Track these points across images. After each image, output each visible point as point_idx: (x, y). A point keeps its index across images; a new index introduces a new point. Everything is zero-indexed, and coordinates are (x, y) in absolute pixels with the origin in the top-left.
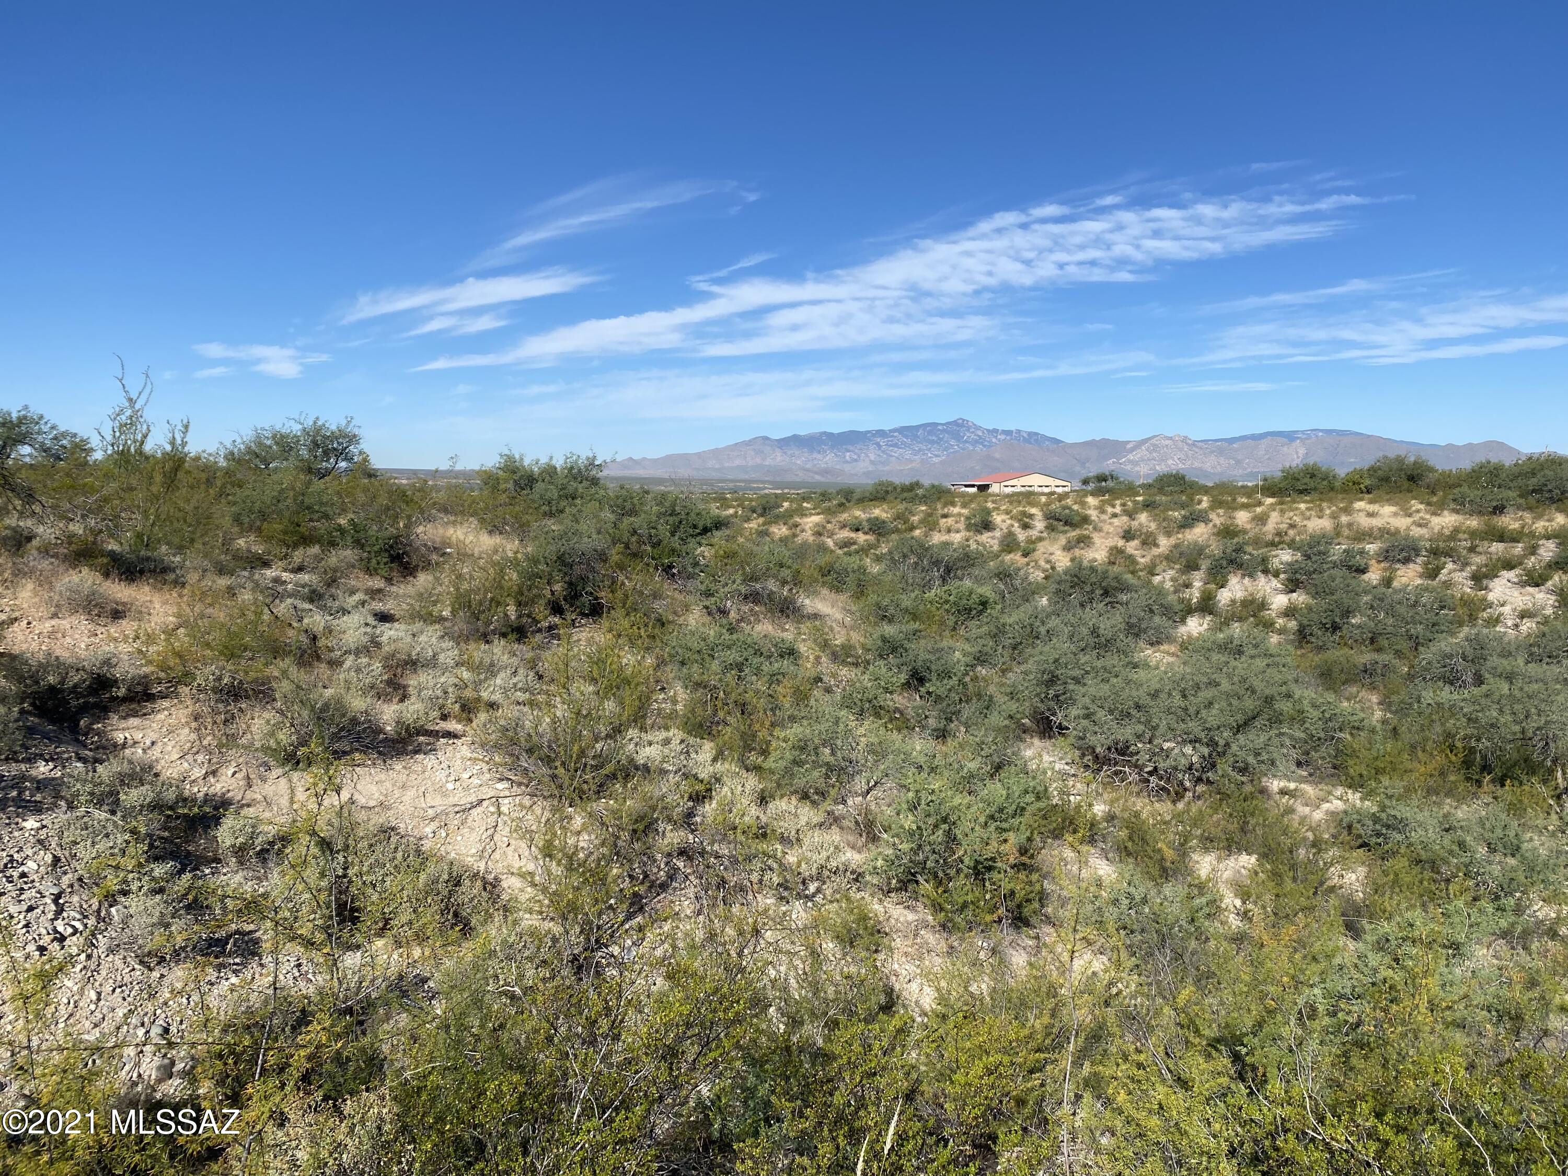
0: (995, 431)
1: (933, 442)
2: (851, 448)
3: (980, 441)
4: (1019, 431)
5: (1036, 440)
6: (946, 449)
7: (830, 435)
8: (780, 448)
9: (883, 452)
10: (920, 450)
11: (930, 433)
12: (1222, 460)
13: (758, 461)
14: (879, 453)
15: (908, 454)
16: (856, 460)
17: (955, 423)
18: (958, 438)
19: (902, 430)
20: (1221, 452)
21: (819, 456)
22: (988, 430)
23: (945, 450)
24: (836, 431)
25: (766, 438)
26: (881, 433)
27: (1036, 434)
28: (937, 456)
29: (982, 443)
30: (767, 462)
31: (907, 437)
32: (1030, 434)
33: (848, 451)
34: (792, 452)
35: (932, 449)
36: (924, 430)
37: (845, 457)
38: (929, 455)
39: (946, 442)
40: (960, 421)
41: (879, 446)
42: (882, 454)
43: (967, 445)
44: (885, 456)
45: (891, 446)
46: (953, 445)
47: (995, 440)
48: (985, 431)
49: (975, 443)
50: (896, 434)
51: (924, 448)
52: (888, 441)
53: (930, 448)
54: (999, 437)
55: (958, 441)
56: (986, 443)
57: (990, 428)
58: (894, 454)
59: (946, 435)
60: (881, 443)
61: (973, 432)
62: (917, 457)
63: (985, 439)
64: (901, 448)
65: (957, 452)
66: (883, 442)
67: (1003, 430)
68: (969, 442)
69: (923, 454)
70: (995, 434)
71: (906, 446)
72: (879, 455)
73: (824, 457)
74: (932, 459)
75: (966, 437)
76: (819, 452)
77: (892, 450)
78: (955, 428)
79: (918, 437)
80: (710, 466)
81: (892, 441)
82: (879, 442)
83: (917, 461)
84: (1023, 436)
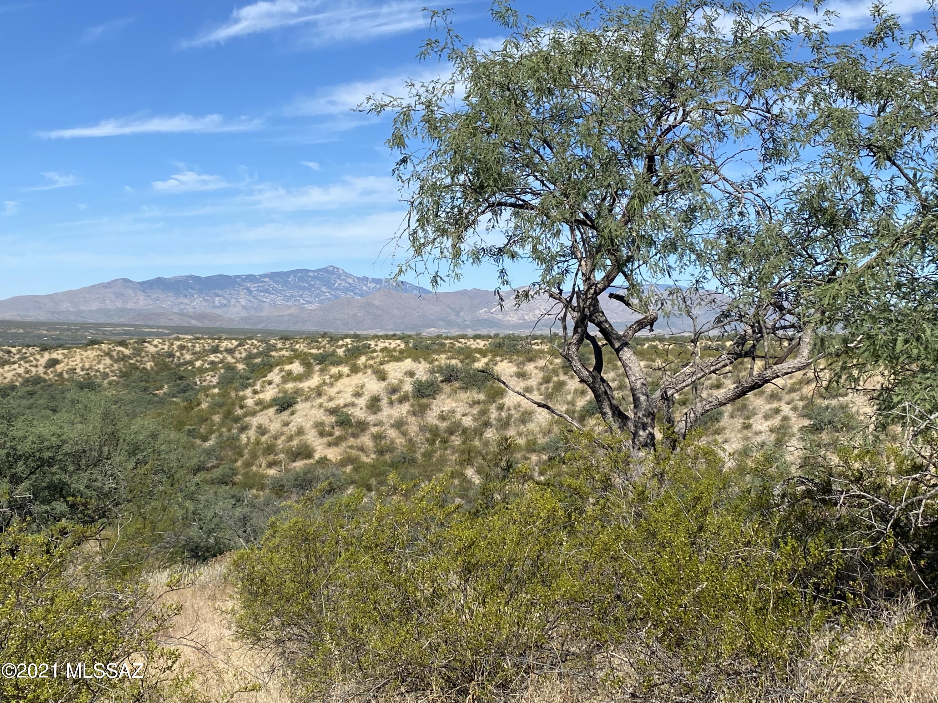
0: (366, 279)
1: (304, 289)
2: (220, 293)
3: (350, 288)
5: (405, 289)
6: (317, 296)
7: (197, 279)
8: (143, 291)
9: (254, 297)
10: (292, 296)
11: (301, 279)
13: (119, 304)
14: (250, 298)
15: (279, 300)
16: (225, 305)
17: (326, 270)
18: (330, 286)
19: (273, 276)
21: (186, 301)
22: (359, 278)
23: (316, 297)
24: (203, 275)
25: (126, 281)
26: (251, 278)
28: (308, 302)
29: (352, 291)
30: (130, 305)
31: (277, 282)
33: (218, 296)
34: (156, 295)
35: (304, 296)
36: (295, 276)
37: (214, 302)
38: (302, 301)
39: (317, 289)
40: (331, 269)
41: (250, 292)
42: (253, 300)
43: (338, 292)
44: (256, 301)
45: (262, 291)
46: (325, 292)
47: (365, 288)
48: (356, 279)
49: (345, 290)
50: (266, 280)
51: (296, 294)
52: (259, 286)
53: (302, 295)
54: (369, 285)
55: (330, 288)
56: (357, 291)
57: (361, 276)
58: (265, 300)
59: (318, 282)
60: (251, 289)
61: (344, 280)
62: (289, 304)
63: (355, 287)
64: (273, 294)
65: (329, 299)
66: (254, 287)
67: (373, 279)
68: (340, 290)
69: (295, 301)
70: (365, 283)
71: (277, 292)
72: (250, 301)
73: (192, 302)
74: (306, 306)
75: (336, 285)
76: (186, 296)
77: (263, 296)
78: (326, 275)
79: (289, 283)
80: (64, 310)
81: (263, 286)
82: (249, 288)
83: (289, 307)
84: (392, 285)
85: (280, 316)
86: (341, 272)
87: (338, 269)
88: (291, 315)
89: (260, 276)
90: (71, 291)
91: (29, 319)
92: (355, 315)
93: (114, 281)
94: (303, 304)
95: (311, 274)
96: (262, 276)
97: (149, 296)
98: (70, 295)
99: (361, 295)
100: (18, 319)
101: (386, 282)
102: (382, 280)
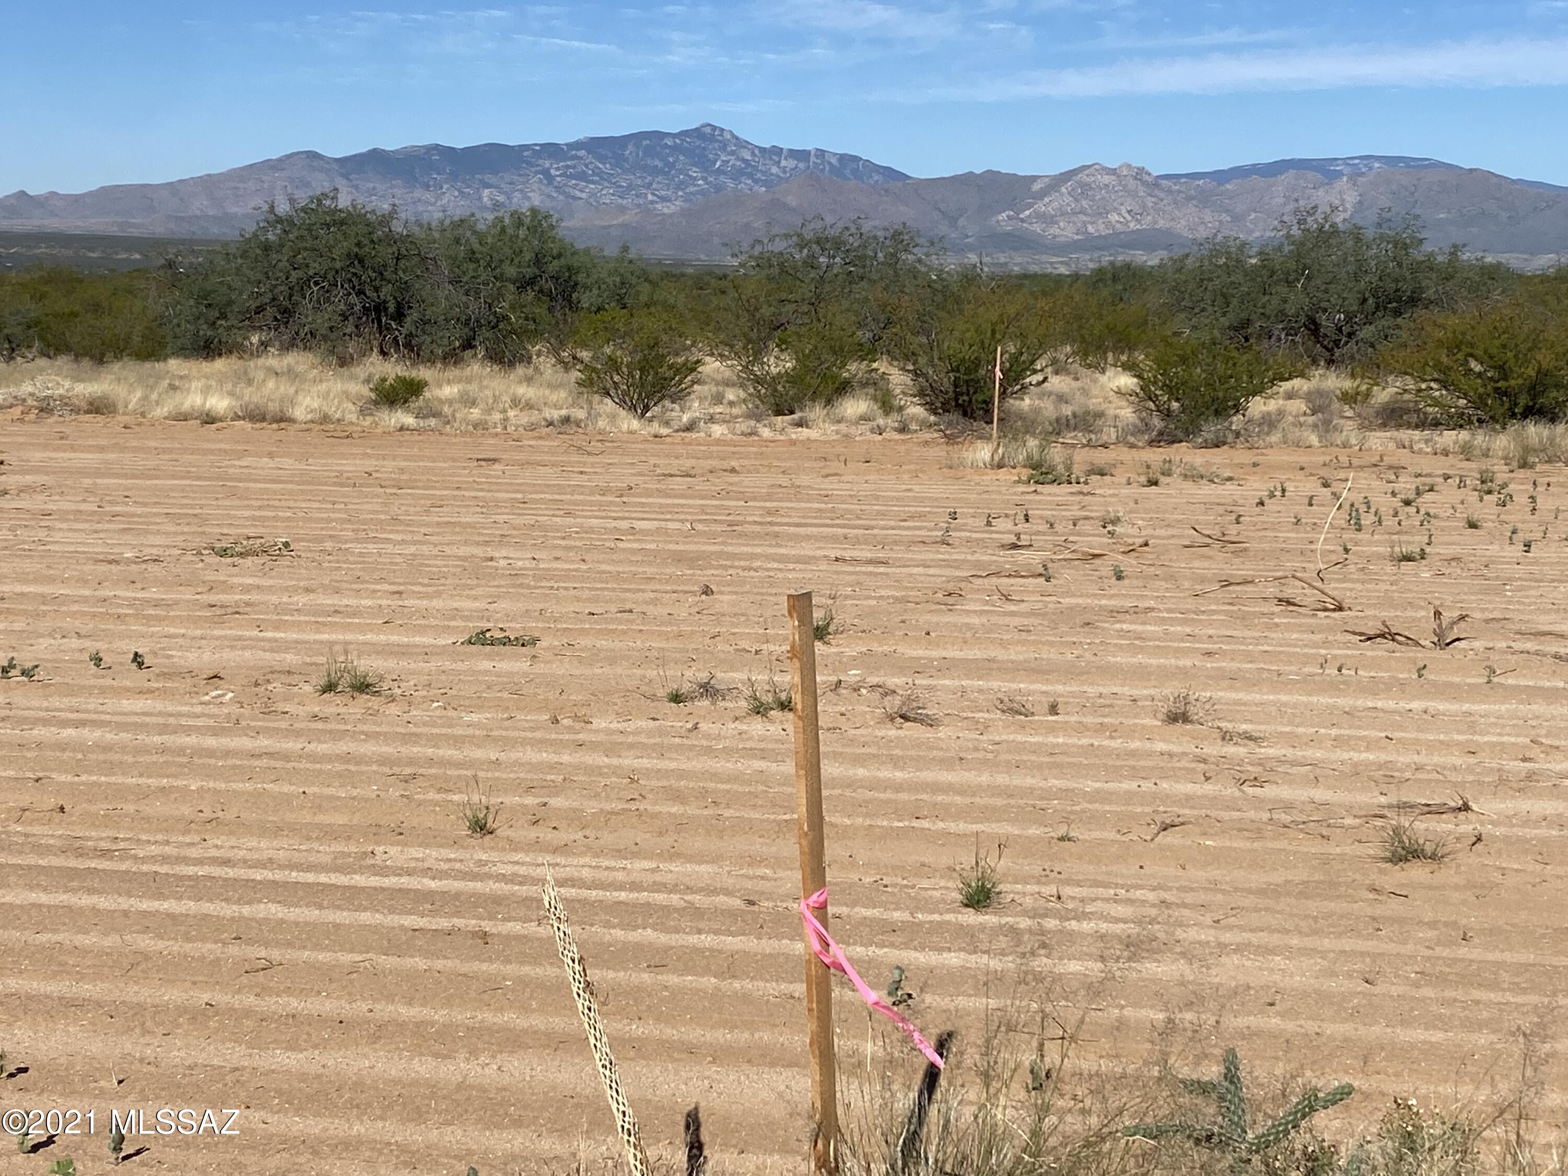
0: (776, 151)
1: (655, 171)
2: (493, 180)
3: (746, 171)
4: (821, 153)
5: (855, 172)
6: (681, 186)
7: (448, 153)
8: (348, 176)
9: (558, 188)
10: (630, 187)
11: (649, 152)
12: (1208, 216)
14: (549, 190)
15: (607, 196)
17: (697, 133)
18: (704, 164)
19: (595, 145)
20: (1203, 199)
21: (428, 196)
22: (763, 150)
23: (678, 188)
25: (313, 156)
26: (551, 150)
27: (856, 159)
28: (664, 199)
29: (750, 176)
31: (602, 159)
32: (843, 158)
33: (488, 186)
34: (371, 185)
35: (654, 186)
36: (637, 146)
37: (480, 198)
38: (650, 197)
39: (681, 171)
40: (708, 130)
41: (550, 178)
42: (555, 195)
43: (722, 178)
44: (561, 197)
45: (572, 177)
46: (695, 178)
47: (774, 170)
48: (757, 152)
49: (737, 175)
50: (582, 153)
51: (639, 182)
52: (568, 167)
53: (651, 184)
54: (784, 163)
55: (705, 170)
56: (759, 175)
57: (767, 146)
58: (578, 194)
59: (682, 158)
60: (553, 172)
61: (733, 153)
62: (625, 202)
63: (755, 168)
64: (593, 182)
65: (702, 192)
66: (558, 169)
67: (791, 150)
68: (725, 173)
69: (637, 196)
70: (776, 158)
71: (602, 178)
72: (549, 196)
73: (438, 198)
74: (659, 206)
75: (718, 164)
76: (427, 187)
77: (574, 187)
78: (698, 143)
79: (626, 160)
80: (198, 213)
81: (574, 167)
82: (549, 169)
83: (622, 209)
84: (830, 163)
85: (605, 227)
86: (729, 137)
87: (722, 130)
88: (623, 226)
89: (566, 145)
90: (209, 175)
91: (135, 232)
92: (747, 225)
93: (289, 156)
94: (652, 202)
95: (669, 142)
96: (570, 146)
97: (356, 187)
98: (208, 183)
99: (766, 184)
100: (114, 231)
101: (816, 156)
102: (809, 152)
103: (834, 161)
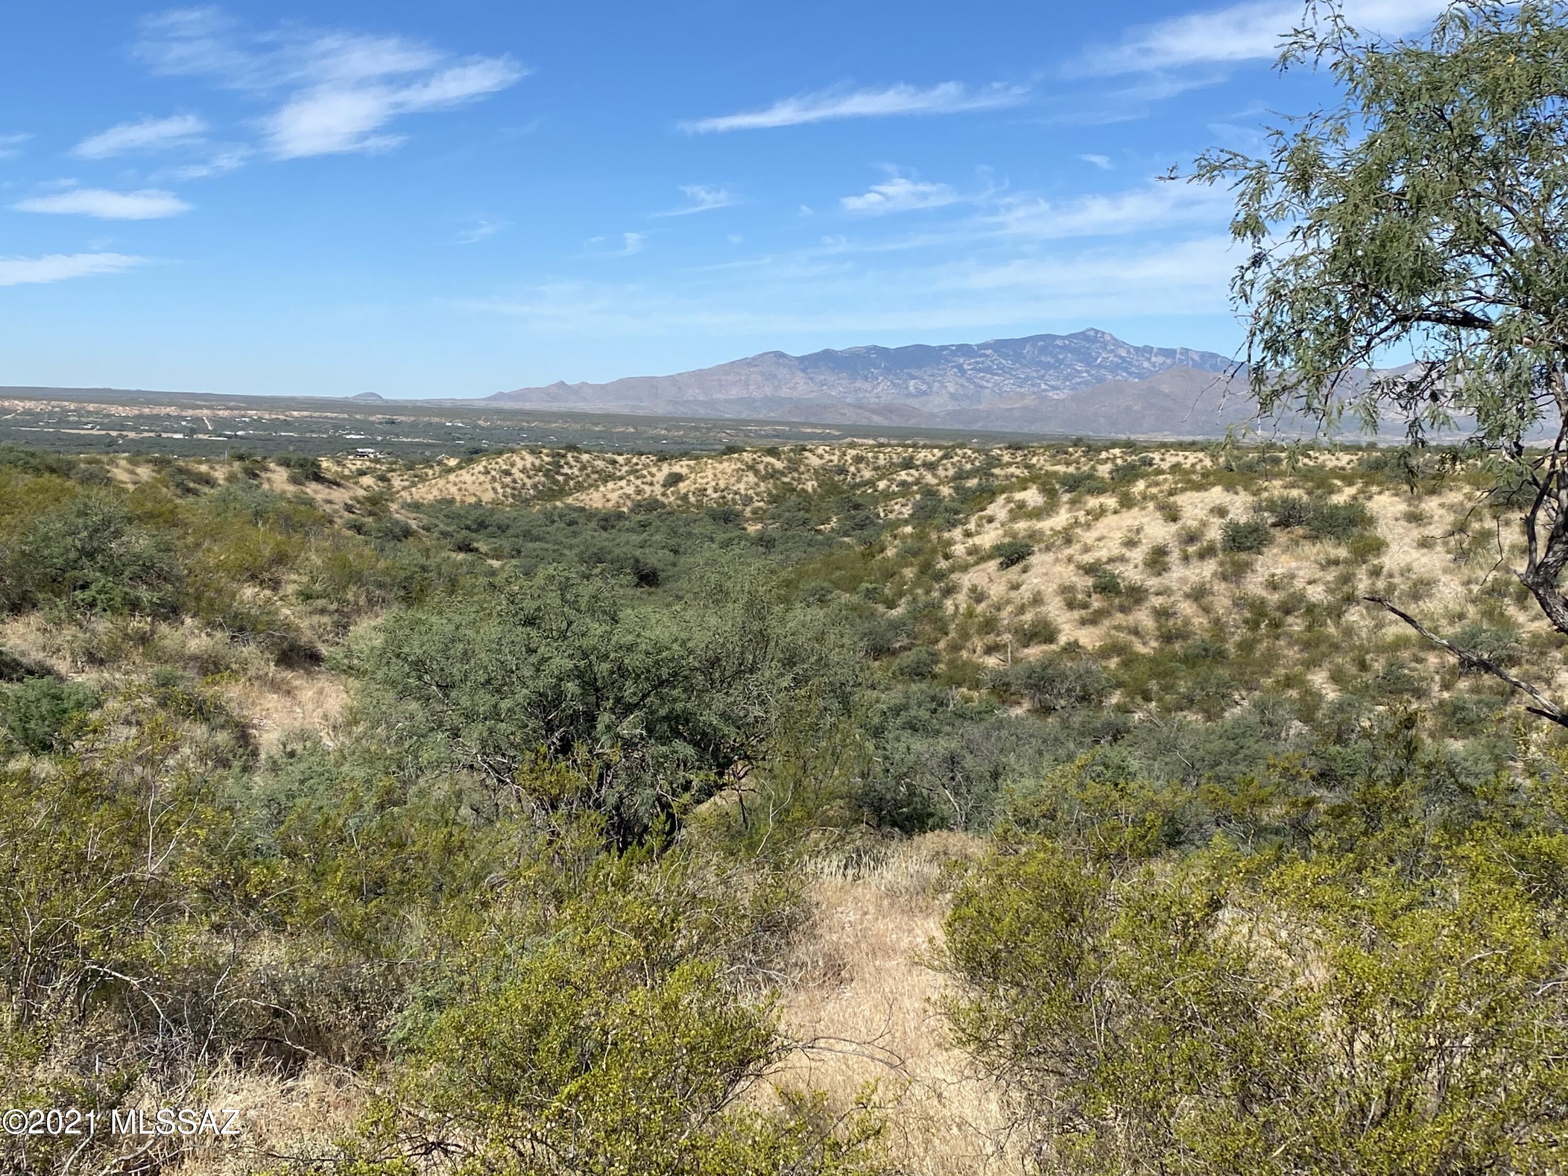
0: (1148, 350)
1: (1048, 366)
2: (917, 373)
3: (1121, 365)
4: (1188, 351)
5: (1214, 366)
6: (1069, 377)
7: (883, 352)
8: (803, 370)
9: (969, 380)
10: (1027, 378)
11: (1043, 351)
13: (768, 390)
14: (963, 381)
15: (1009, 385)
16: (924, 393)
17: (1083, 336)
18: (1089, 361)
19: (1000, 346)
21: (866, 385)
22: (1136, 349)
23: (1067, 379)
24: (892, 345)
25: (781, 355)
26: (964, 350)
27: (1214, 356)
28: (1054, 388)
29: (1126, 369)
30: (784, 393)
31: (1005, 356)
32: (1203, 355)
33: (914, 377)
34: (822, 378)
35: (1046, 377)
36: (1034, 346)
37: (907, 388)
38: (1043, 386)
39: (1069, 366)
40: (1092, 333)
41: (963, 372)
42: (965, 384)
43: (1103, 371)
44: (970, 386)
45: (981, 370)
46: (1080, 372)
47: (1146, 364)
48: (1132, 350)
49: (1115, 369)
50: (989, 352)
51: (1035, 374)
52: (977, 363)
53: (1043, 376)
54: (1153, 359)
55: (1088, 364)
56: (1133, 369)
57: (1140, 345)
58: (985, 384)
59: (1069, 355)
60: (965, 366)
61: (1112, 351)
62: (1023, 390)
63: (1131, 364)
64: (997, 374)
65: (1086, 383)
66: (969, 364)
67: (1161, 349)
68: (1105, 368)
69: (1032, 385)
70: (1147, 356)
71: (1004, 371)
72: (962, 386)
73: (874, 387)
74: (1050, 394)
75: (1100, 359)
76: (866, 378)
77: (982, 378)
78: (1083, 343)
79: (1024, 357)
80: (690, 398)
81: (983, 363)
82: (962, 365)
83: (1022, 396)
84: (1193, 359)
85: (1008, 410)
86: (1109, 338)
87: (1103, 333)
88: (1023, 408)
89: (979, 346)
90: (700, 370)
91: (641, 412)
92: (1128, 408)
94: (1045, 390)
95: (1059, 342)
96: (983, 347)
97: (811, 379)
98: (700, 376)
99: (1139, 376)
100: (626, 411)
101: (1181, 354)
102: (1175, 351)
103: (1196, 357)
